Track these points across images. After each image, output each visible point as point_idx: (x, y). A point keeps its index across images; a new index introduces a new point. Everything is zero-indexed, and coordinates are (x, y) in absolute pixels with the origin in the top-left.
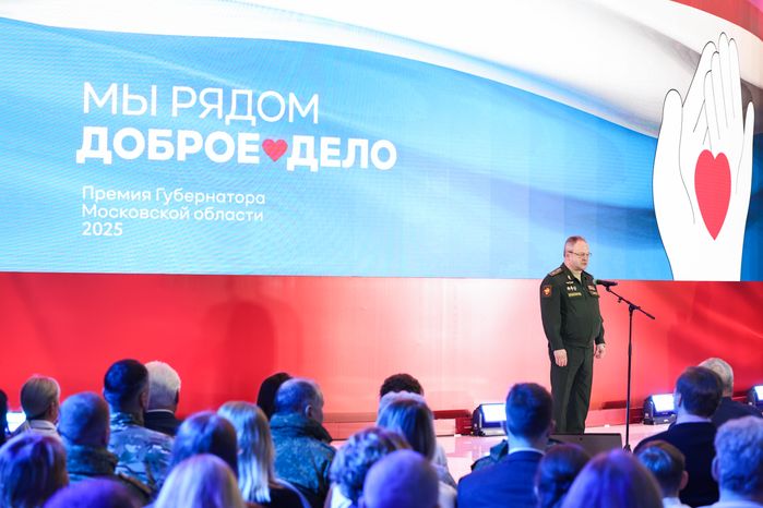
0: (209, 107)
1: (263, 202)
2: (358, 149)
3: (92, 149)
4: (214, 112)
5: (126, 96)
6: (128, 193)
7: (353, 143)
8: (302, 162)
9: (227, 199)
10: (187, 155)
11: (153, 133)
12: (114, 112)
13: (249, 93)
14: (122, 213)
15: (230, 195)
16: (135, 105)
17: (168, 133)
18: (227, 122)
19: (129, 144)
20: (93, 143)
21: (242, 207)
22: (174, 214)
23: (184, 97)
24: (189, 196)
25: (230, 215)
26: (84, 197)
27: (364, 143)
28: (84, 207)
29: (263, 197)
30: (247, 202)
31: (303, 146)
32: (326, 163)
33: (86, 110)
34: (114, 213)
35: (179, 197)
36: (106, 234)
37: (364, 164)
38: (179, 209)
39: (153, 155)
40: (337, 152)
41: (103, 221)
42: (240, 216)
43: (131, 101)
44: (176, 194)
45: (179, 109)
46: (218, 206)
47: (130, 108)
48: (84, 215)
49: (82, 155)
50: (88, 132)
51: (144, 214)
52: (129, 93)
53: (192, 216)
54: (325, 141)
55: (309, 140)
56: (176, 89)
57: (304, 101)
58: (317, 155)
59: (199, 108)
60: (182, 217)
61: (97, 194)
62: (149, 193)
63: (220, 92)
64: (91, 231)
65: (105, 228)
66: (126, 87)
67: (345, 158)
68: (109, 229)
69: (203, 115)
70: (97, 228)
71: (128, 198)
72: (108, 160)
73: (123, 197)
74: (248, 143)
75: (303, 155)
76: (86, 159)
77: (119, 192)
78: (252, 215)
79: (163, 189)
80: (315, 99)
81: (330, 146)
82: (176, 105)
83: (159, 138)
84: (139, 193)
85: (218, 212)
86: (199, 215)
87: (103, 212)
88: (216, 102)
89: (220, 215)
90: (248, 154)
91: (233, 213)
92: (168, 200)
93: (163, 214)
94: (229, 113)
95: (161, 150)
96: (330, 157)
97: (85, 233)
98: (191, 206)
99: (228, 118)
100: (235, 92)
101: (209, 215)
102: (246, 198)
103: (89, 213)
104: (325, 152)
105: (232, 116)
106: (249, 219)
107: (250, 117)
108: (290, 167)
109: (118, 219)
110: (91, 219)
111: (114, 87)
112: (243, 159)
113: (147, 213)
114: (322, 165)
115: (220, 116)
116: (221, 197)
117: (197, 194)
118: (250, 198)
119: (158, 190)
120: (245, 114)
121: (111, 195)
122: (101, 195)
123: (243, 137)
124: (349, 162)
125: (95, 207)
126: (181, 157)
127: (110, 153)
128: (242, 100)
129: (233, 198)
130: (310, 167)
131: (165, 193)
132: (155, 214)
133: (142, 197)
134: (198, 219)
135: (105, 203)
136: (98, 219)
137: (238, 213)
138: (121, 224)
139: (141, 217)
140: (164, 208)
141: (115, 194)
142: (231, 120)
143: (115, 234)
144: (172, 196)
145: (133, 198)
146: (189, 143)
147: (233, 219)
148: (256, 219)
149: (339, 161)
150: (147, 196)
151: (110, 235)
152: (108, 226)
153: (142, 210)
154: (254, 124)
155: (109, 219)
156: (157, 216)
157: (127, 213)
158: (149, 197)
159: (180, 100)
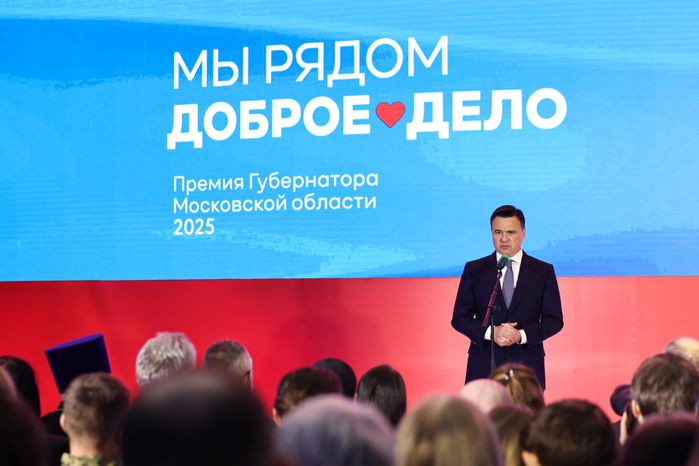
0: (308, 67)
1: (376, 183)
2: (507, 104)
3: (182, 131)
4: (315, 70)
5: (217, 64)
6: (219, 182)
7: (498, 97)
8: (428, 127)
9: (331, 180)
10: (283, 130)
11: (246, 106)
12: (204, 84)
13: (356, 44)
14: (214, 207)
15: (335, 177)
16: (225, 73)
17: (261, 104)
18: (330, 84)
20: (183, 124)
22: (269, 205)
23: (279, 58)
24: (285, 182)
25: (335, 203)
26: (175, 189)
27: (515, 95)
28: (176, 201)
29: (376, 176)
30: (356, 184)
31: (428, 107)
32: (459, 125)
33: (176, 85)
34: (205, 207)
35: (274, 183)
36: (198, 232)
37: (516, 123)
38: (275, 198)
39: (246, 134)
40: (475, 110)
41: (194, 218)
42: (347, 203)
43: (221, 69)
44: (271, 180)
45: (273, 73)
46: (319, 192)
47: (220, 79)
48: (175, 211)
49: (173, 139)
50: (179, 110)
51: (237, 206)
52: (221, 59)
53: (290, 206)
54: (459, 97)
55: (436, 98)
56: (270, 49)
57: (428, 47)
58: (448, 116)
59: (296, 69)
60: (278, 208)
62: (242, 179)
63: (320, 46)
64: (182, 230)
65: (197, 226)
66: (216, 52)
67: (488, 118)
68: (200, 228)
69: (301, 78)
70: (189, 225)
71: (220, 188)
72: (198, 144)
73: (215, 187)
74: (356, 108)
75: (428, 117)
76: (177, 144)
77: (211, 182)
78: (363, 202)
79: (257, 174)
80: (443, 43)
81: (466, 103)
82: (270, 69)
83: (252, 112)
84: (231, 181)
85: (320, 199)
86: (297, 204)
87: (194, 207)
88: (316, 60)
89: (323, 202)
90: (356, 122)
91: (338, 200)
92: (263, 187)
93: (257, 205)
94: (331, 72)
95: (254, 126)
96: (466, 118)
97: (177, 233)
98: (290, 195)
99: (331, 78)
100: (338, 45)
101: (310, 204)
102: (355, 181)
103: (181, 208)
104: (459, 111)
105: (336, 75)
106: (358, 206)
107: (357, 75)
108: (411, 135)
109: (210, 215)
110: (182, 215)
111: (204, 54)
112: (349, 129)
113: (239, 205)
114: (455, 128)
115: (321, 77)
116: (323, 181)
117: (295, 178)
118: (359, 180)
119: (251, 175)
120: (352, 72)
121: (202, 185)
122: (191, 186)
123: (349, 101)
125: (186, 201)
126: (277, 133)
127: (201, 133)
128: (347, 53)
129: (338, 180)
130: (437, 133)
131: (259, 179)
132: (248, 206)
133: (234, 186)
134: (297, 209)
135: (196, 196)
136: (190, 215)
137: (345, 199)
138: (212, 220)
139: (234, 210)
140: (259, 197)
141: (206, 184)
142: (334, 81)
143: (208, 233)
144: (268, 182)
145: (225, 187)
146: (285, 115)
147: (338, 207)
148: (367, 206)
149: (479, 122)
150: (239, 183)
151: (202, 233)
152: (199, 223)
153: (234, 202)
154: (362, 83)
155: (200, 215)
156: (251, 209)
157: (218, 206)
158: (242, 185)
159: (274, 63)
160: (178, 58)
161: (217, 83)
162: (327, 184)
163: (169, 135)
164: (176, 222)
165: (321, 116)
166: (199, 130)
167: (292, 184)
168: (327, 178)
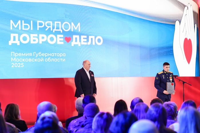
0: (48, 27)
1: (65, 56)
2: (92, 39)
3: (14, 40)
4: (50, 28)
5: (23, 24)
6: (25, 54)
8: (76, 43)
9: (55, 55)
10: (42, 42)
11: (32, 35)
12: (20, 29)
13: (60, 23)
14: (23, 60)
15: (55, 54)
16: (26, 27)
17: (36, 35)
18: (54, 32)
19: (25, 39)
20: (14, 39)
21: (59, 57)
22: (39, 60)
24: (43, 55)
25: (55, 60)
26: (12, 55)
27: (93, 37)
28: (12, 58)
29: (65, 54)
31: (76, 38)
32: (83, 43)
33: (11, 29)
34: (21, 60)
35: (40, 55)
36: (19, 67)
37: (94, 44)
38: (40, 58)
39: (32, 42)
40: (86, 40)
41: (18, 63)
42: (59, 60)
44: (39, 54)
45: (39, 28)
46: (52, 57)
47: (24, 28)
48: (12, 61)
49: (10, 43)
50: (12, 35)
52: (24, 23)
53: (44, 60)
54: (82, 37)
55: (78, 37)
56: (38, 22)
57: (76, 25)
58: (80, 41)
59: (45, 27)
60: (41, 61)
61: (15, 54)
62: (31, 53)
63: (51, 22)
64: (14, 66)
65: (18, 65)
66: (23, 21)
68: (19, 65)
69: (46, 30)
70: (16, 64)
71: (25, 55)
72: (18, 44)
73: (24, 55)
74: (60, 38)
75: (76, 41)
76: (12, 44)
77: (22, 54)
80: (79, 24)
81: (84, 38)
82: (38, 27)
83: (34, 37)
84: (28, 54)
85: (52, 59)
86: (46, 60)
87: (18, 60)
88: (50, 26)
90: (60, 41)
91: (56, 59)
92: (37, 56)
93: (36, 60)
94: (54, 29)
95: (34, 40)
96: (84, 42)
97: (12, 67)
98: (44, 57)
99: (54, 30)
100: (56, 23)
101: (49, 60)
102: (60, 55)
103: (13, 60)
104: (82, 40)
106: (61, 61)
108: (73, 45)
109: (22, 62)
110: (14, 62)
111: (19, 22)
112: (59, 43)
113: (31, 60)
114: (82, 44)
115: (51, 30)
116: (53, 55)
117: (46, 54)
118: (61, 55)
119: (34, 53)
120: (59, 29)
122: (17, 55)
123: (59, 36)
124: (89, 43)
125: (15, 58)
126: (41, 43)
127: (19, 41)
128: (58, 25)
129: (56, 54)
130: (78, 45)
131: (36, 54)
132: (33, 60)
133: (29, 55)
134: (46, 61)
135: (18, 57)
136: (16, 62)
137: (58, 59)
138: (23, 63)
139: (29, 61)
140: (36, 58)
141: (21, 54)
142: (55, 31)
143: (22, 67)
144: (38, 55)
145: (27, 55)
146: (43, 38)
147: (56, 61)
148: (63, 61)
149: (86, 43)
150: (31, 54)
151: (20, 67)
152: (19, 64)
153: (29, 59)
154: (61, 32)
155: (19, 62)
156: (34, 61)
157: (25, 60)
158: (31, 55)
159: (39, 25)
160: (12, 22)
161: (23, 29)
162: (54, 56)
163: (9, 41)
164: (12, 64)
165: (52, 39)
166: (19, 40)
167: (45, 55)
168: (53, 54)
